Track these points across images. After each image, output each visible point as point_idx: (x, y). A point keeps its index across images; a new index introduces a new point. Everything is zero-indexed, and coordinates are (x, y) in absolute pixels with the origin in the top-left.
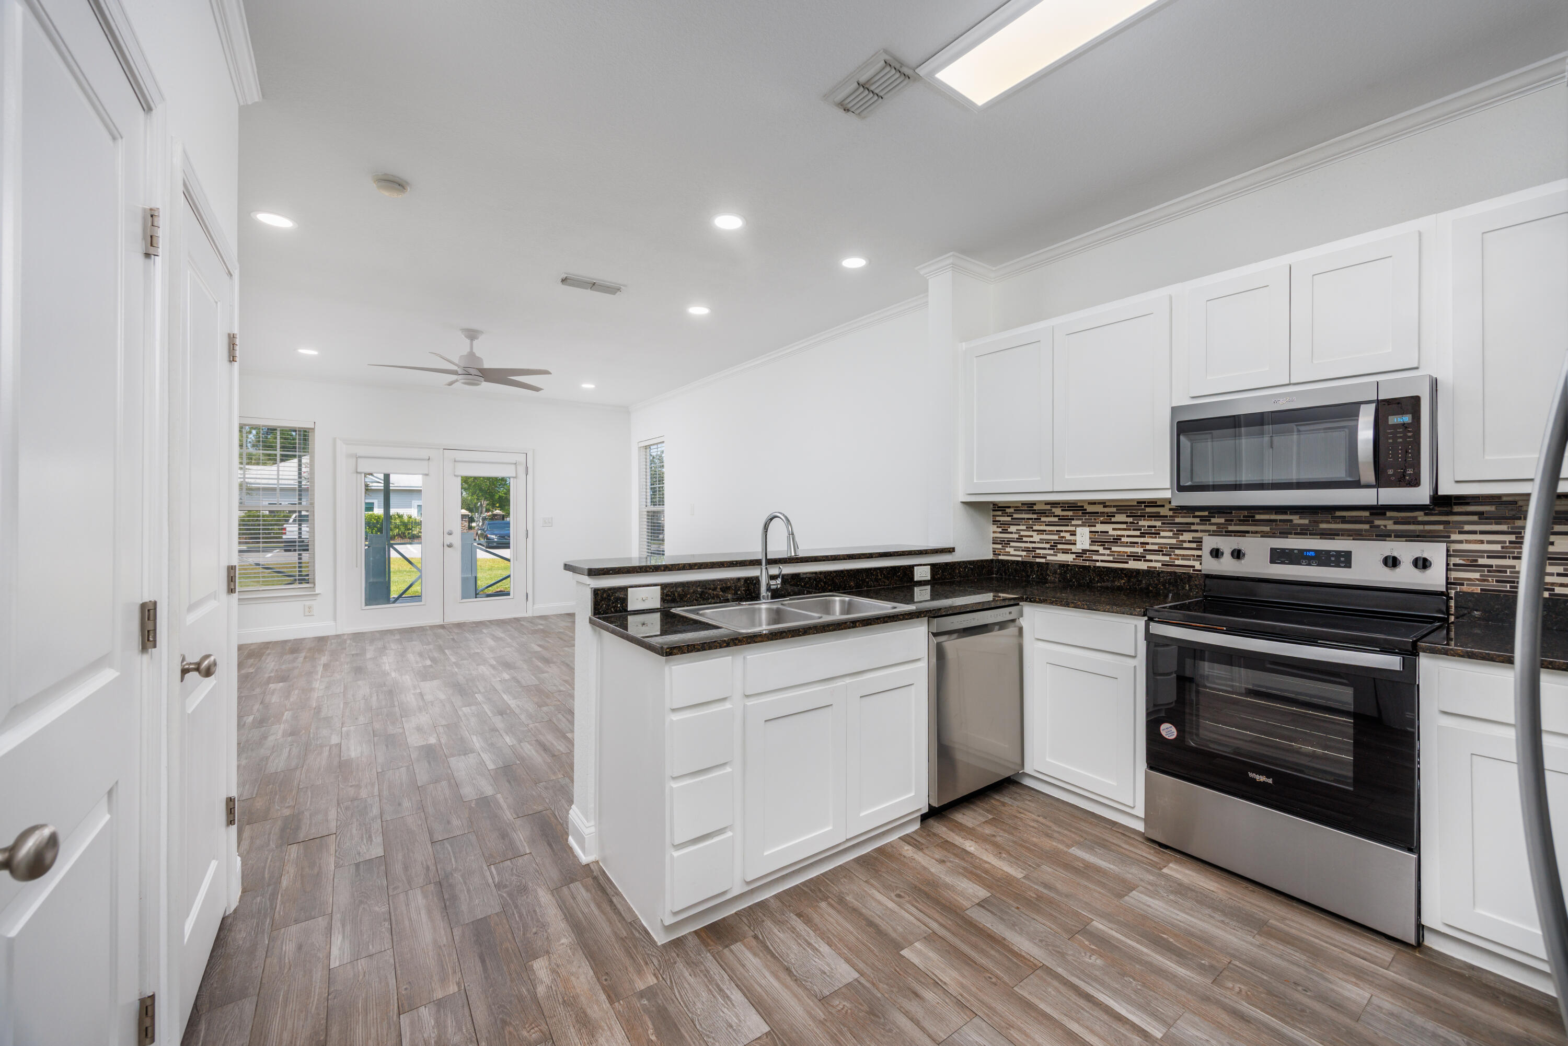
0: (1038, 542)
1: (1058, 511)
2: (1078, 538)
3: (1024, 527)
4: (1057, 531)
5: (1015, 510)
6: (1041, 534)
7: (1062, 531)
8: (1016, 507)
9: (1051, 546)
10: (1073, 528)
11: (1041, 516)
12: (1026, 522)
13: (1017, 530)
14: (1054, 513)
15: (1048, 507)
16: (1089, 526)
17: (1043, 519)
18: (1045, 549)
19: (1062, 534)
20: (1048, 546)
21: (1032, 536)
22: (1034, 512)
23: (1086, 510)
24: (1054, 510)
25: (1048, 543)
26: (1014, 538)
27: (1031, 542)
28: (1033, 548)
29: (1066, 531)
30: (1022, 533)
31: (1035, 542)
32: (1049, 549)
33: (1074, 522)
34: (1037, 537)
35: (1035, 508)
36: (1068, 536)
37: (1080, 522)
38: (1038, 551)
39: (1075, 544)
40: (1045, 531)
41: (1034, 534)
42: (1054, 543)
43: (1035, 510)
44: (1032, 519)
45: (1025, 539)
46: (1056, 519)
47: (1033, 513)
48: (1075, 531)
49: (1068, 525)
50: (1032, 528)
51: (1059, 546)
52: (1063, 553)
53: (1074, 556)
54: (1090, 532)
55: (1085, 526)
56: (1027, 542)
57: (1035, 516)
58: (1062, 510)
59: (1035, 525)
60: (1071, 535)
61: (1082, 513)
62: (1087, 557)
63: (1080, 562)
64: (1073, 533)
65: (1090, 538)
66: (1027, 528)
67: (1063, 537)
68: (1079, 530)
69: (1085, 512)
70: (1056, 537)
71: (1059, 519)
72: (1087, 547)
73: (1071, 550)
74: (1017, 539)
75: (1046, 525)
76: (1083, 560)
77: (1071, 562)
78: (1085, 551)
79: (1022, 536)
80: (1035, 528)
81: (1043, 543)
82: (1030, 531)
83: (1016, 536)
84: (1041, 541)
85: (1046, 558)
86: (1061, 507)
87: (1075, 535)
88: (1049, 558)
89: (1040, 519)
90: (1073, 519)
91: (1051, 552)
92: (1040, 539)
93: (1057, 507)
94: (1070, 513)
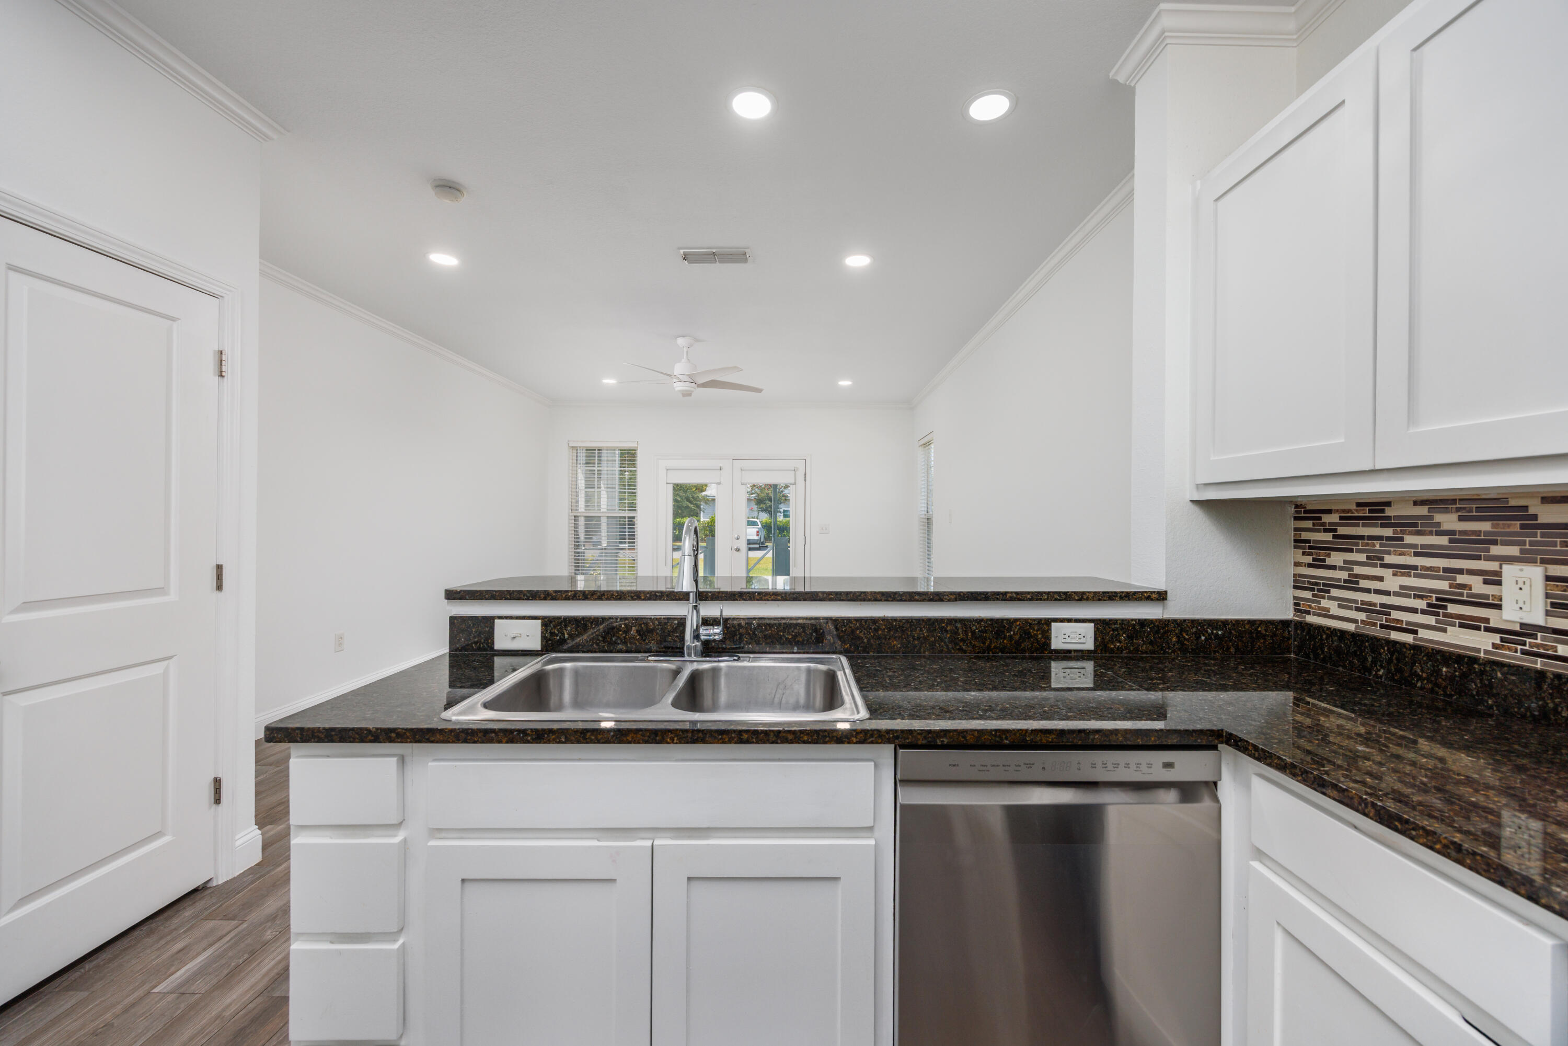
0: (1396, 594)
1: (1449, 521)
2: (1508, 591)
3: (1362, 557)
4: (1446, 570)
5: (1341, 518)
6: (1403, 575)
7: (1460, 571)
8: (1344, 511)
9: (1429, 605)
10: (1493, 566)
11: (1403, 532)
12: (1367, 545)
13: (1345, 562)
14: (1439, 524)
15: (1423, 511)
16: (1543, 561)
17: (1409, 539)
18: (1414, 611)
19: (1461, 579)
20: (1421, 604)
21: (1381, 579)
22: (1386, 522)
23: (1535, 517)
24: (1438, 518)
25: (1421, 597)
26: (1339, 580)
27: (1377, 592)
28: (1382, 605)
29: (1471, 572)
30: (1358, 570)
31: (1387, 593)
32: (1423, 612)
33: (1495, 550)
34: (1392, 582)
35: (1389, 512)
36: (1478, 586)
37: (1514, 551)
38: (1395, 615)
39: (1499, 607)
40: (1415, 568)
41: (1387, 573)
42: (1438, 599)
43: (1389, 518)
44: (1380, 538)
45: (1363, 584)
46: (1444, 540)
47: (1382, 526)
48: (1498, 574)
49: (1478, 558)
50: (1382, 559)
51: (1452, 609)
52: (1462, 626)
53: (1496, 638)
54: (1548, 578)
55: (1533, 561)
56: (1368, 591)
57: (1388, 532)
58: (1461, 519)
59: (1389, 553)
60: (1486, 582)
61: (1523, 527)
62: (1538, 646)
63: (1513, 656)
64: (1494, 579)
65: (1547, 596)
66: (1368, 558)
67: (1463, 586)
68: (1509, 572)
69: (1530, 523)
70: (1443, 585)
71: (1451, 541)
72: (1537, 617)
73: (1487, 620)
74: (1345, 581)
75: (1417, 554)
76: (1524, 652)
77: (1486, 652)
78: (1528, 630)
79: (1357, 576)
80: (1389, 559)
81: (1409, 596)
82: (1375, 566)
83: (1344, 575)
84: (1404, 591)
85: (1415, 632)
86: (1458, 510)
87: (1499, 583)
88: (1423, 634)
89: (1402, 539)
90: (1495, 543)
91: (1431, 620)
92: (1401, 587)
93: (1446, 511)
94: (1486, 526)
